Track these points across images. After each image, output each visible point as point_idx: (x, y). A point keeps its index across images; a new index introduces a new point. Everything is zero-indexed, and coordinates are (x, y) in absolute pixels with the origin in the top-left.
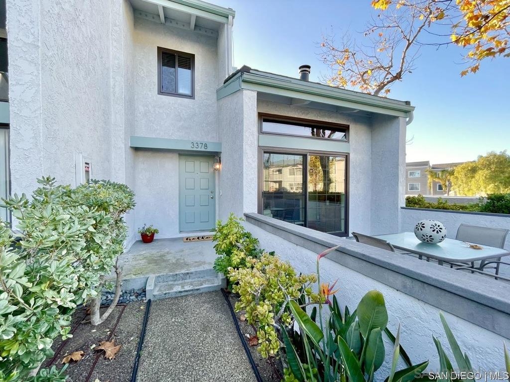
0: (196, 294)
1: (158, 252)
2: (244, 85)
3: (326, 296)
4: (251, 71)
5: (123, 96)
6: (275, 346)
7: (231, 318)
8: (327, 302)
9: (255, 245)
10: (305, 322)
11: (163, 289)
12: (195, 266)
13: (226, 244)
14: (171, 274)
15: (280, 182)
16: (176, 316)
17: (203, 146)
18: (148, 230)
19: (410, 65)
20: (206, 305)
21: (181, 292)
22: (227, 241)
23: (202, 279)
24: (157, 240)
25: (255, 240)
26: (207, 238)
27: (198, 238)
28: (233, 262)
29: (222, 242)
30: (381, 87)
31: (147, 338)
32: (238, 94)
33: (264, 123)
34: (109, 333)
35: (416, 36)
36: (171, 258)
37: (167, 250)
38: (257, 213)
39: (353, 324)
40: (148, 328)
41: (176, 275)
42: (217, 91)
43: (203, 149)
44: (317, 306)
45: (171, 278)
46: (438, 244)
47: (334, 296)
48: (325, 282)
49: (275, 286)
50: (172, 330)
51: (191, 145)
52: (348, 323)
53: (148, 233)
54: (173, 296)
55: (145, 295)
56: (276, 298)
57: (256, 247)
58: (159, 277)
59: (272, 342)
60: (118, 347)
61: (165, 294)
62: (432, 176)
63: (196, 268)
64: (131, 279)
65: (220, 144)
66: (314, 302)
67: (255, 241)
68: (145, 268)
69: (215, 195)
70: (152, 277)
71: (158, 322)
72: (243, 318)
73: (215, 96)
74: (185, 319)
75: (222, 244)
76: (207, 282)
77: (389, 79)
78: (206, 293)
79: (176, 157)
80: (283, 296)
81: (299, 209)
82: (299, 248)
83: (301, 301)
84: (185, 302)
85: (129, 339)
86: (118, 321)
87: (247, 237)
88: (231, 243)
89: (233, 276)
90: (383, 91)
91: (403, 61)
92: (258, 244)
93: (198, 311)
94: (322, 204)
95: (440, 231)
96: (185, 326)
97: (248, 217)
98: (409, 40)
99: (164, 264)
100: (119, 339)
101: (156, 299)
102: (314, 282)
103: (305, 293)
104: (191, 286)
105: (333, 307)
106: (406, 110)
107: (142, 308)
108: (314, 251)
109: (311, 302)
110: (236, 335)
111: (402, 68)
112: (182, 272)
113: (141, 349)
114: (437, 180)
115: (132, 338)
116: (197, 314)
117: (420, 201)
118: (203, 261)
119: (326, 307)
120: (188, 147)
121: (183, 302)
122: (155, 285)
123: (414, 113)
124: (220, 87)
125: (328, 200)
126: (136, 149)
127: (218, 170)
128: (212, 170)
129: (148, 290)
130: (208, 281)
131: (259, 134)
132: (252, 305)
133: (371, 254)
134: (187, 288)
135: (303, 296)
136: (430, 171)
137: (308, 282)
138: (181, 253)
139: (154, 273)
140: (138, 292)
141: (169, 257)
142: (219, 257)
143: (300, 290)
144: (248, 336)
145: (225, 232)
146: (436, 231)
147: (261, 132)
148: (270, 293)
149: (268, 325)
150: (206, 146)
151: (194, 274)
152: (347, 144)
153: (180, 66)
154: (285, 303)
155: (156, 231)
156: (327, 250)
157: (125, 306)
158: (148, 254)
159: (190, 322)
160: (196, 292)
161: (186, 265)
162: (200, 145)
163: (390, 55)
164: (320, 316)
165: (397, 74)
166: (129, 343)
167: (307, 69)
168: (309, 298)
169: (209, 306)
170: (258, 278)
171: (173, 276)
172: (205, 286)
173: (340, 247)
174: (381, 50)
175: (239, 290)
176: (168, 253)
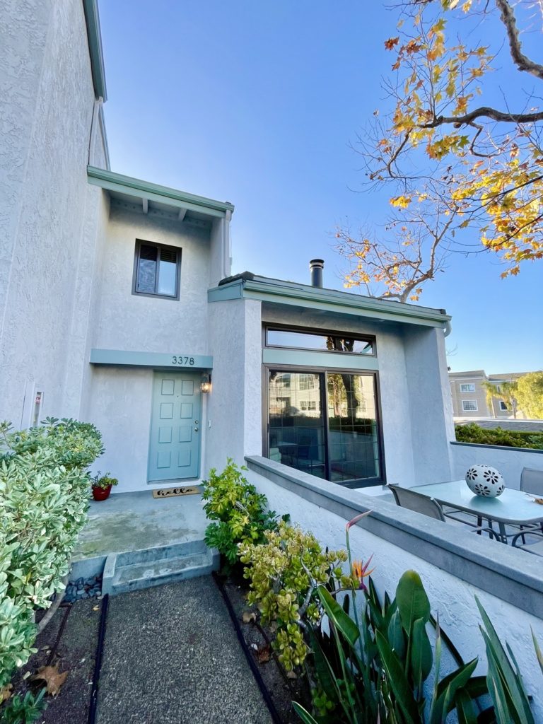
0: (176, 581)
1: (117, 516)
2: (245, 294)
3: (360, 579)
4: (255, 278)
5: (89, 301)
6: (301, 652)
7: (230, 619)
8: (362, 587)
9: (262, 504)
10: (336, 614)
11: (127, 576)
12: (175, 537)
13: (223, 505)
14: (140, 550)
15: (287, 400)
16: (147, 621)
17: (189, 360)
18: (103, 481)
19: (442, 262)
20: (192, 600)
21: (153, 580)
22: (225, 500)
23: (184, 558)
24: (114, 495)
25: (262, 496)
26: (188, 491)
27: (175, 492)
28: (234, 530)
29: (218, 501)
30: (411, 286)
31: (107, 659)
32: (238, 302)
33: (269, 332)
34: (48, 652)
35: (444, 232)
36: (138, 525)
37: (130, 512)
38: (261, 455)
39: (394, 616)
40: (106, 642)
41: (147, 551)
42: (209, 292)
43: (188, 365)
44: (349, 593)
45: (139, 558)
46: (497, 498)
47: (370, 579)
48: (358, 559)
49: (297, 567)
50: (142, 644)
51: (173, 360)
52: (389, 614)
53: (102, 486)
54: (143, 587)
55: (101, 587)
56: (300, 583)
57: (263, 507)
58: (122, 556)
59: (297, 647)
60: (64, 675)
61: (131, 584)
62: (491, 390)
63: (176, 540)
64: (80, 562)
65: (211, 358)
66: (345, 587)
67: (263, 498)
68: (99, 542)
69: (200, 426)
70: (112, 556)
71: (120, 631)
72: (247, 619)
73: (206, 297)
74: (161, 625)
75: (218, 505)
76: (192, 563)
77: (420, 278)
78: (191, 580)
79: (150, 375)
80: (308, 581)
81: (317, 447)
82: (322, 510)
83: (330, 586)
84: (160, 596)
85: (78, 662)
86: (61, 633)
87: (250, 492)
88: (230, 503)
89: (243, 556)
90: (414, 290)
91: (433, 258)
92: (266, 503)
93: (180, 609)
94: (348, 436)
95: (496, 481)
96: (162, 636)
97: (251, 463)
98: (436, 236)
99: (127, 535)
100: (64, 661)
101: (116, 594)
102: (345, 560)
103: (334, 575)
104: (169, 570)
105: (369, 594)
106: (442, 319)
107: (95, 609)
108: (343, 516)
109: (342, 587)
110: (238, 646)
111: (432, 266)
112: (156, 547)
113: (98, 677)
114: (498, 396)
115: (83, 660)
116: (179, 615)
117: (474, 432)
118: (185, 527)
119: (360, 593)
120: (169, 363)
121: (157, 597)
122: (116, 570)
123: (451, 323)
124: (212, 288)
125: (355, 431)
126: (96, 366)
127: (207, 392)
128: (197, 391)
129: (106, 579)
130: (193, 559)
131: (263, 348)
132: (269, 595)
133: (408, 522)
134: (163, 573)
135: (332, 580)
136: (487, 384)
137: (338, 561)
138: (152, 517)
139: (115, 551)
140: (89, 582)
141: (134, 523)
142: (211, 524)
143: (328, 572)
144: (255, 647)
145: (222, 487)
146: (491, 481)
147: (265, 345)
148: (292, 577)
149: (290, 623)
150: (192, 361)
151: (173, 549)
152: (373, 359)
153: (163, 259)
154: (311, 591)
155: (115, 482)
156: (358, 516)
157: (70, 607)
158: (102, 520)
159: (169, 629)
160: (176, 579)
161: (161, 535)
162: (184, 360)
163: (417, 249)
164: (354, 606)
165: (428, 272)
166: (79, 667)
167: (320, 264)
168: (339, 582)
169: (196, 601)
170: (280, 558)
171: (143, 553)
172: (188, 568)
173: (373, 512)
174: (406, 243)
175: (253, 574)
176: (133, 516)
